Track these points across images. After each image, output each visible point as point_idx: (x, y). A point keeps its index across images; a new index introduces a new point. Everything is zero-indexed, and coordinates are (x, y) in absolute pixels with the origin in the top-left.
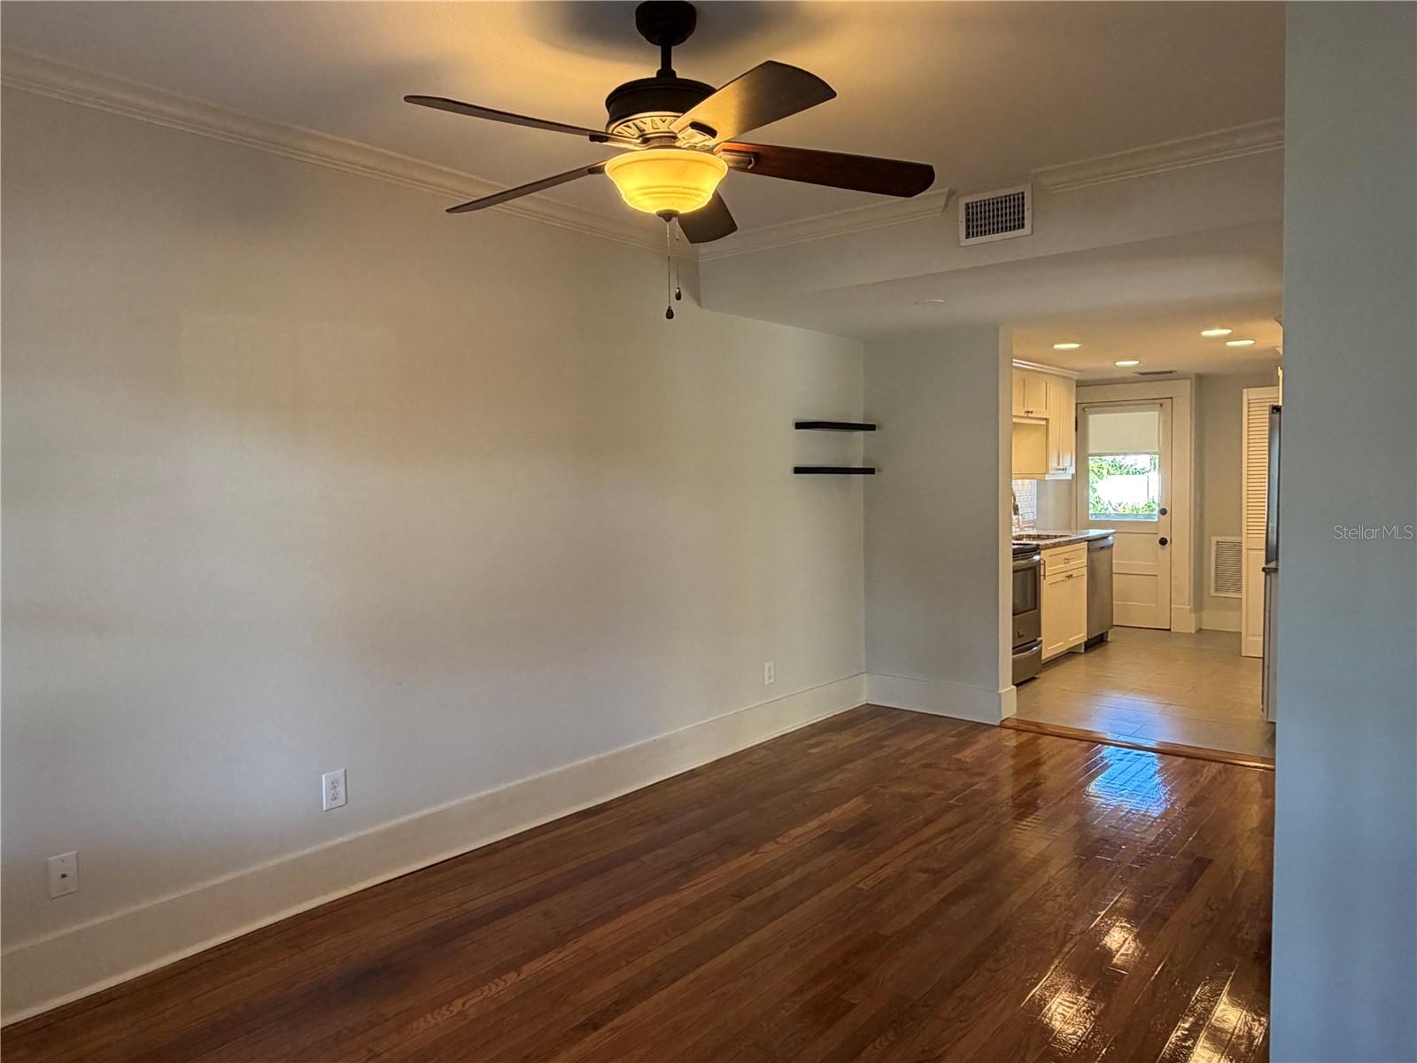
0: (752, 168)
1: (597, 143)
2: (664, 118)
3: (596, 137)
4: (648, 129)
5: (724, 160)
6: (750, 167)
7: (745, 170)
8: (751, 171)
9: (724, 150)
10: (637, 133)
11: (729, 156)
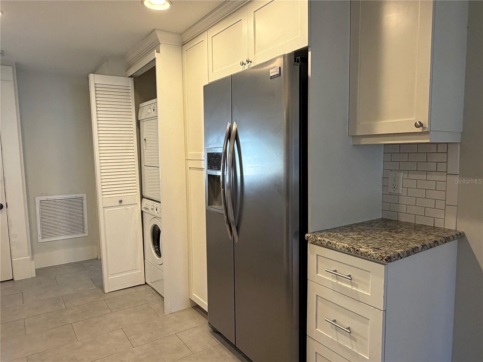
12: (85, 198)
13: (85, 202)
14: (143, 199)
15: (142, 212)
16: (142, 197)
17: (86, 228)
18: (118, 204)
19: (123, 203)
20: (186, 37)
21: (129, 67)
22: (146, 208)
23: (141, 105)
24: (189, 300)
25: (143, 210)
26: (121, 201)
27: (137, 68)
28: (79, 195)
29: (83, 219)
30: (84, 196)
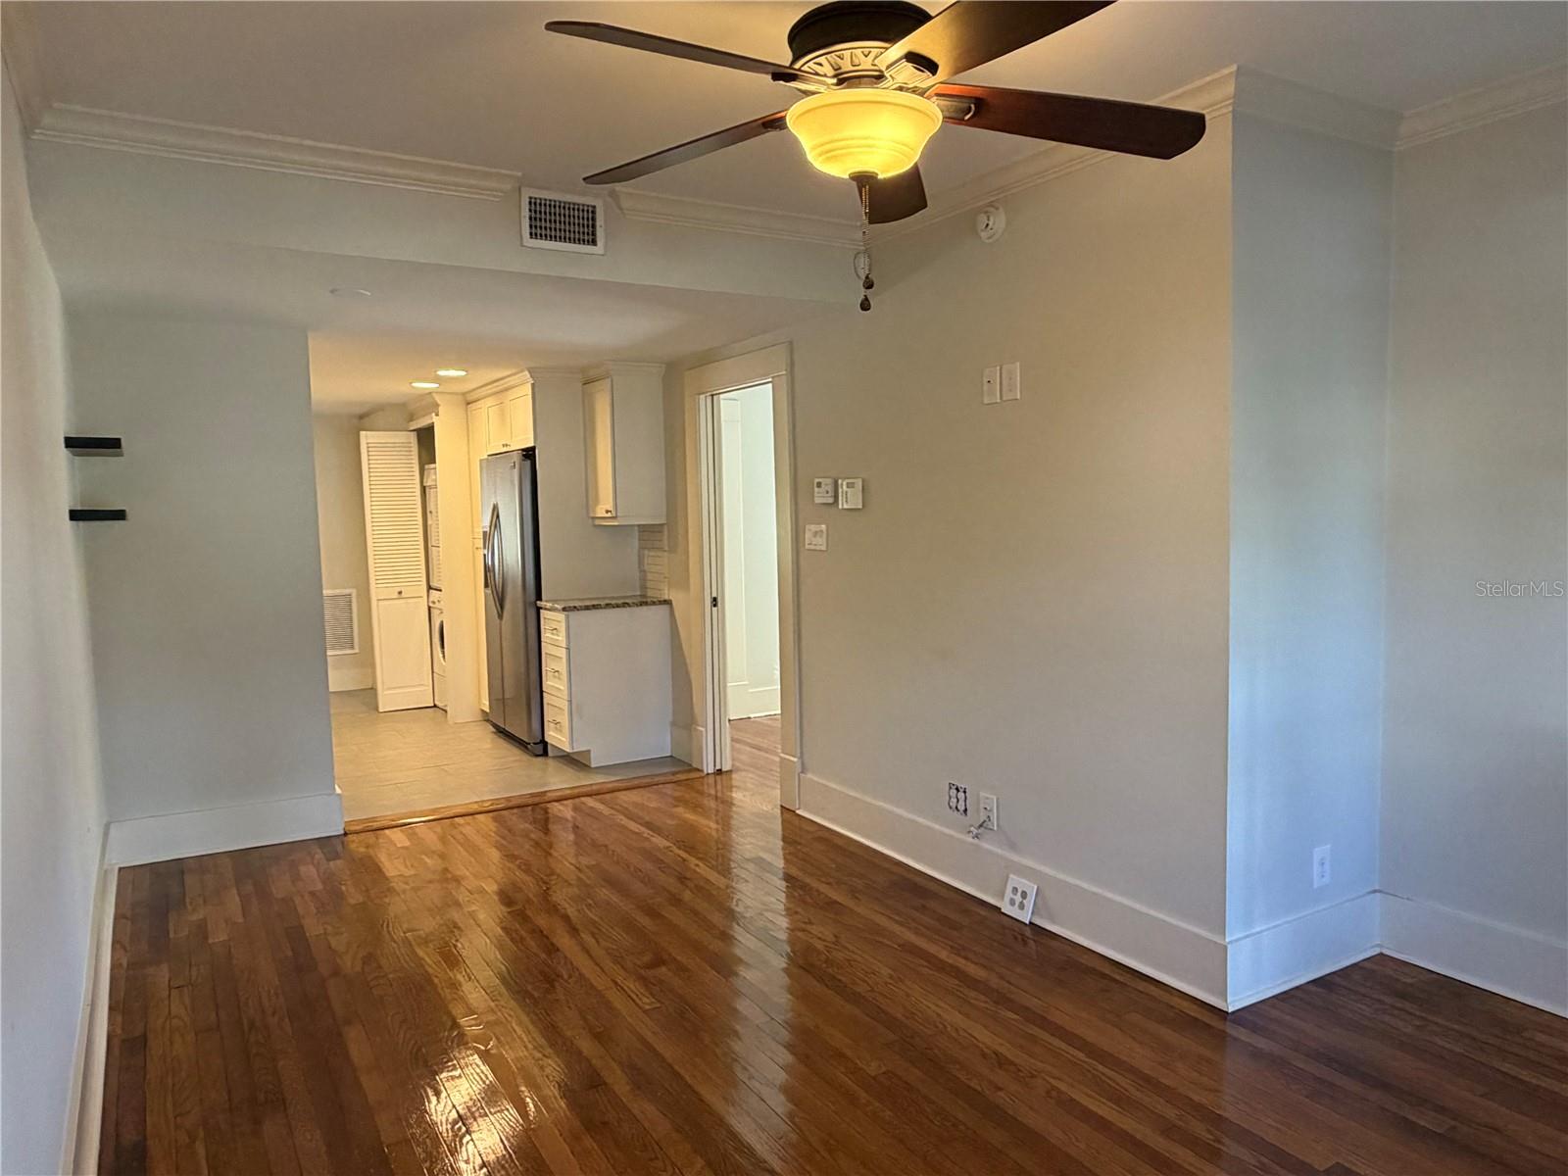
0: (969, 119)
1: (781, 82)
2: (866, 51)
3: (782, 75)
4: (846, 66)
5: (938, 105)
6: (967, 117)
7: (960, 121)
8: (969, 123)
9: (938, 95)
10: (831, 72)
11: (944, 102)
12: (354, 595)
13: (354, 600)
14: (431, 591)
15: (429, 608)
16: (430, 588)
17: (356, 640)
18: (396, 595)
19: (403, 595)
20: (470, 398)
21: (411, 418)
22: (434, 603)
23: (427, 467)
24: (480, 712)
25: (431, 605)
26: (400, 593)
27: (422, 423)
28: (347, 591)
29: (351, 628)
30: (354, 592)
